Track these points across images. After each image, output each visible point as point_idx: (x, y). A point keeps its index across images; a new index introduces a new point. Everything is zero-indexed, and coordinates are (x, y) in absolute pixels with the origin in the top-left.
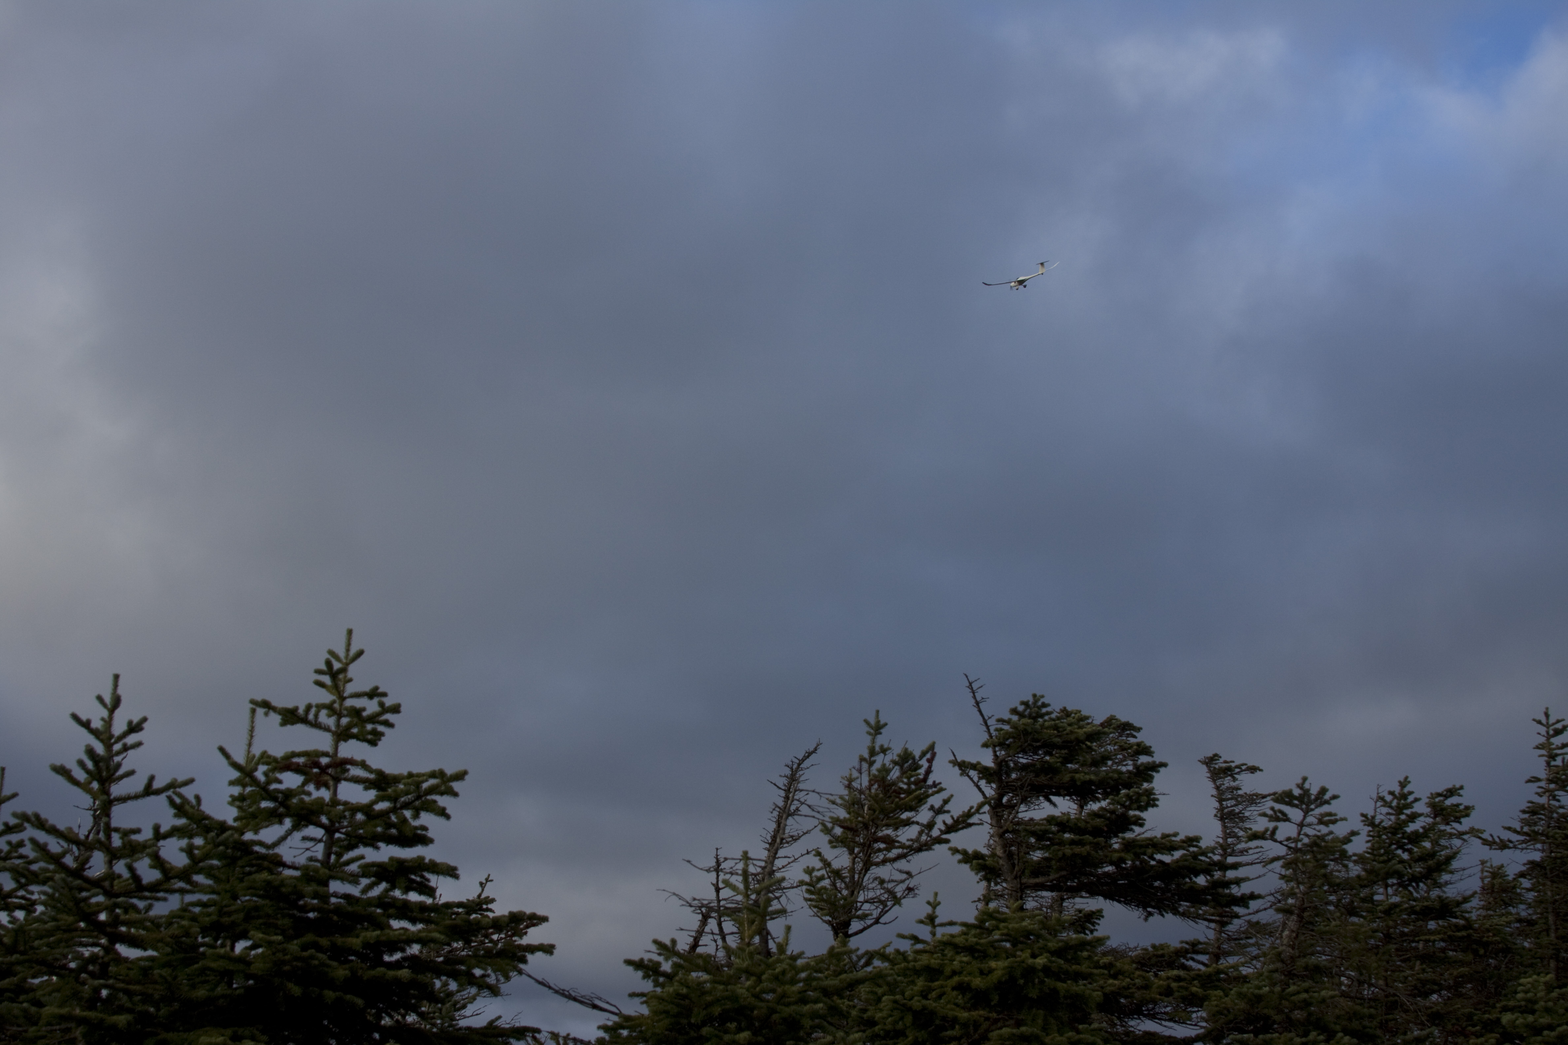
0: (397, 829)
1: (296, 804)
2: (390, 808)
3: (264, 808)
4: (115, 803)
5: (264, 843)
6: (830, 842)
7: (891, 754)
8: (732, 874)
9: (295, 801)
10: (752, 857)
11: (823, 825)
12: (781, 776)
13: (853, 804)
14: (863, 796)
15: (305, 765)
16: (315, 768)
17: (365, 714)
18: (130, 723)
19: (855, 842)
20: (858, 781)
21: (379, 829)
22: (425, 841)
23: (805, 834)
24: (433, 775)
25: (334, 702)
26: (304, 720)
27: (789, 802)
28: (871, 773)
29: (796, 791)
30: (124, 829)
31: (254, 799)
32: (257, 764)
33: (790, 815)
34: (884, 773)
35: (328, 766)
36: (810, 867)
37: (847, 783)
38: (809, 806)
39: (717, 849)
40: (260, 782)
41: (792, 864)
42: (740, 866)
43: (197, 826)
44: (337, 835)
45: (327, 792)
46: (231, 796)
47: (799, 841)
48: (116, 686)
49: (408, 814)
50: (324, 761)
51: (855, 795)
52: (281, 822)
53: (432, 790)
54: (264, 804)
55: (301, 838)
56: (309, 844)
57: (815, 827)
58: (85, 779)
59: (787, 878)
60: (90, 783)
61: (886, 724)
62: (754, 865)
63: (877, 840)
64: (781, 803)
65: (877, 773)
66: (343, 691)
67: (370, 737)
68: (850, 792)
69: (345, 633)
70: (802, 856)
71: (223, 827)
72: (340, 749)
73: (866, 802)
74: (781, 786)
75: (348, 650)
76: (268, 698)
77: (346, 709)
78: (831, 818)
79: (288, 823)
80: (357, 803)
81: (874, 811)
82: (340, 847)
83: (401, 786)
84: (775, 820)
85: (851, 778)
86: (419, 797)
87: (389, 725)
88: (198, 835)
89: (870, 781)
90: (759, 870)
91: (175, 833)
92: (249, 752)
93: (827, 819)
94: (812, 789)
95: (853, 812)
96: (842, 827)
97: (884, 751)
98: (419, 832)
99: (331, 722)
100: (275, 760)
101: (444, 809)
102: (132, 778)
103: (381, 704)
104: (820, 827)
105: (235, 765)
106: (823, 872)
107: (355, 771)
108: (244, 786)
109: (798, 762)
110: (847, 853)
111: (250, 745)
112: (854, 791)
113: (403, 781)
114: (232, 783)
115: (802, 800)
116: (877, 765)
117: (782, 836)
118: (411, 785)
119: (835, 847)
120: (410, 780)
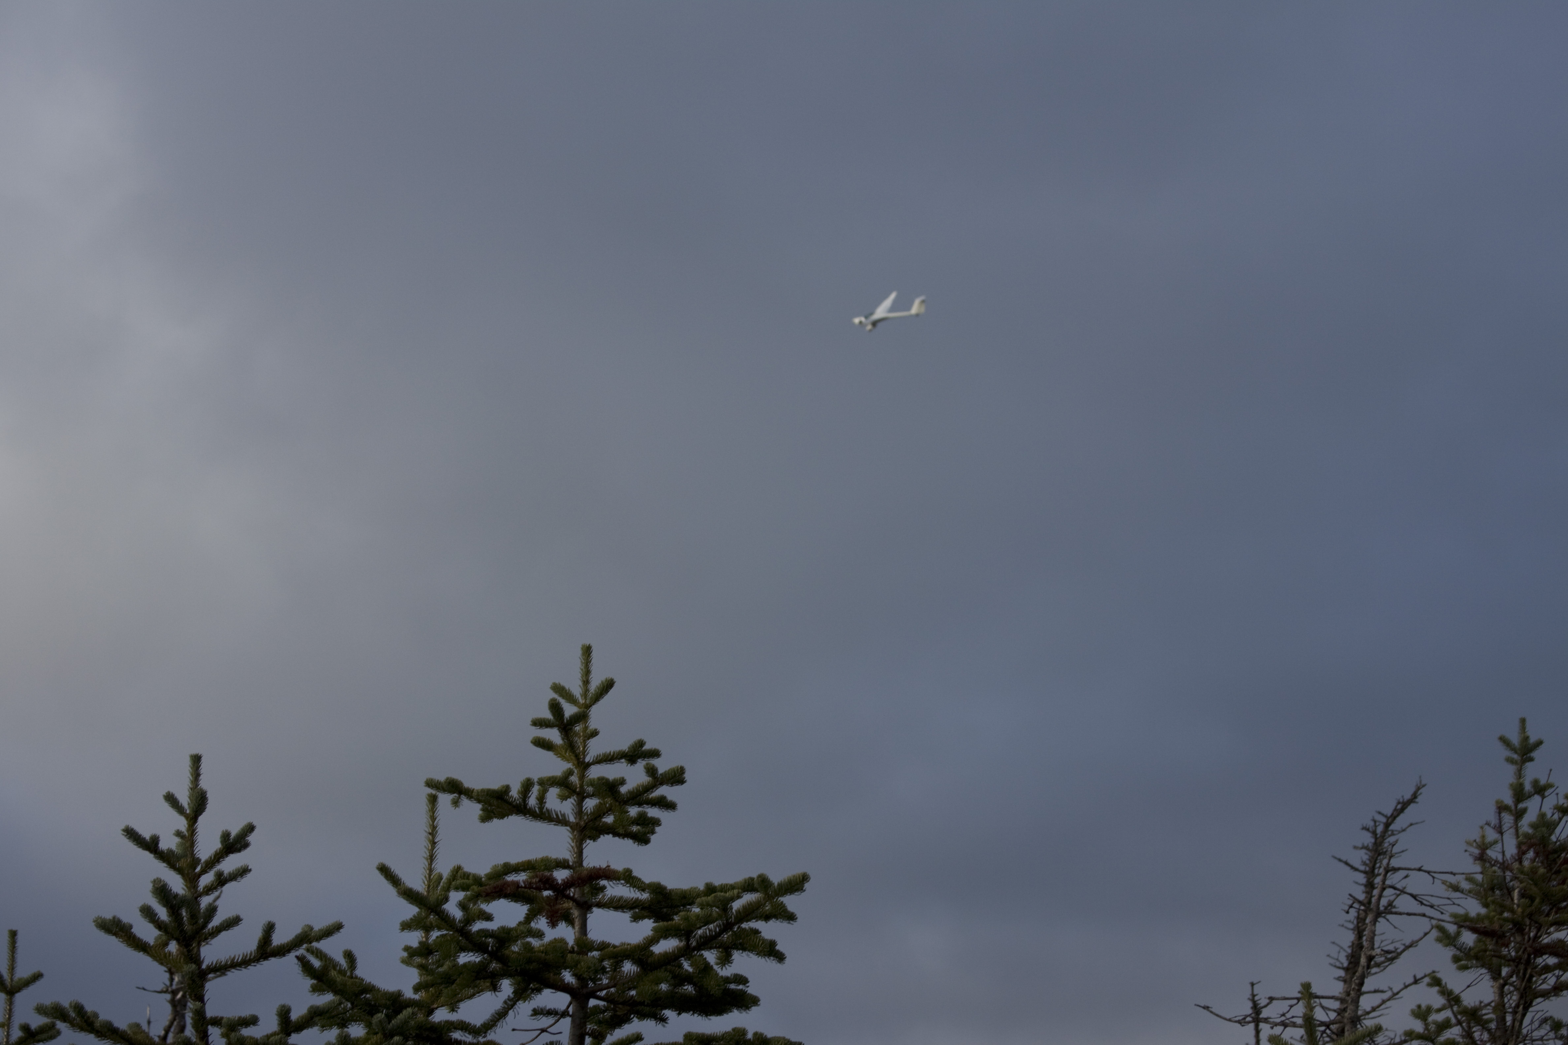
0: (695, 984)
1: (518, 953)
2: (679, 949)
3: (465, 965)
4: (211, 976)
5: (469, 1024)
6: (1456, 959)
7: (1554, 795)
8: (1285, 1025)
9: (515, 948)
10: (1320, 993)
11: (1441, 929)
12: (1355, 847)
13: (1492, 889)
14: (1508, 873)
15: (529, 885)
16: (546, 889)
17: (623, 789)
18: (226, 836)
19: (1500, 957)
20: (1498, 847)
21: (664, 987)
22: (744, 1001)
23: (1407, 947)
24: (749, 886)
25: (570, 773)
26: (521, 809)
27: (1376, 892)
28: (1521, 831)
29: (1387, 871)
30: (229, 1019)
31: (447, 949)
32: (447, 889)
33: (1379, 914)
34: (1544, 829)
35: (568, 884)
36: (1423, 1006)
37: (1477, 852)
38: (1414, 897)
39: (1252, 985)
40: (454, 919)
41: (1388, 1004)
42: (1299, 1010)
43: (352, 1004)
44: (593, 1002)
45: (570, 928)
46: (407, 949)
47: (1398, 962)
48: (196, 774)
49: (711, 956)
50: (561, 875)
51: (1495, 872)
52: (495, 988)
53: (749, 913)
54: (464, 958)
55: (531, 1013)
56: (545, 1022)
57: (1426, 934)
58: (156, 939)
59: (1384, 1027)
60: (166, 944)
61: (1539, 743)
62: (1323, 1007)
63: (1541, 951)
64: (1362, 897)
65: (1530, 831)
66: (584, 753)
67: (635, 828)
68: (1483, 867)
69: (579, 652)
70: (1406, 987)
71: (396, 1003)
72: (585, 852)
73: (1515, 883)
74: (1357, 864)
75: (586, 682)
76: (456, 776)
77: (592, 783)
78: (1454, 916)
79: (507, 987)
80: (623, 944)
81: (1532, 899)
82: (599, 1023)
83: (696, 910)
84: (1351, 926)
85: (1484, 844)
86: (727, 927)
87: (670, 806)
88: (355, 1021)
89: (1519, 846)
90: (1333, 1015)
91: (316, 1019)
92: (431, 870)
93: (1446, 917)
94: (1418, 866)
95: (1493, 902)
96: (1474, 930)
97: (1540, 790)
98: (732, 986)
99: (567, 808)
100: (477, 880)
101: (773, 944)
102: (235, 930)
103: (651, 771)
104: (1435, 933)
105: (410, 895)
106: (1447, 1014)
107: (615, 890)
108: (427, 929)
109: (1384, 820)
110: (1488, 977)
111: (431, 858)
112: (1494, 865)
113: (699, 900)
114: (406, 926)
115: (1399, 886)
116: (1530, 817)
117: (1369, 953)
118: (711, 906)
119: (1464, 968)
120: (710, 898)
